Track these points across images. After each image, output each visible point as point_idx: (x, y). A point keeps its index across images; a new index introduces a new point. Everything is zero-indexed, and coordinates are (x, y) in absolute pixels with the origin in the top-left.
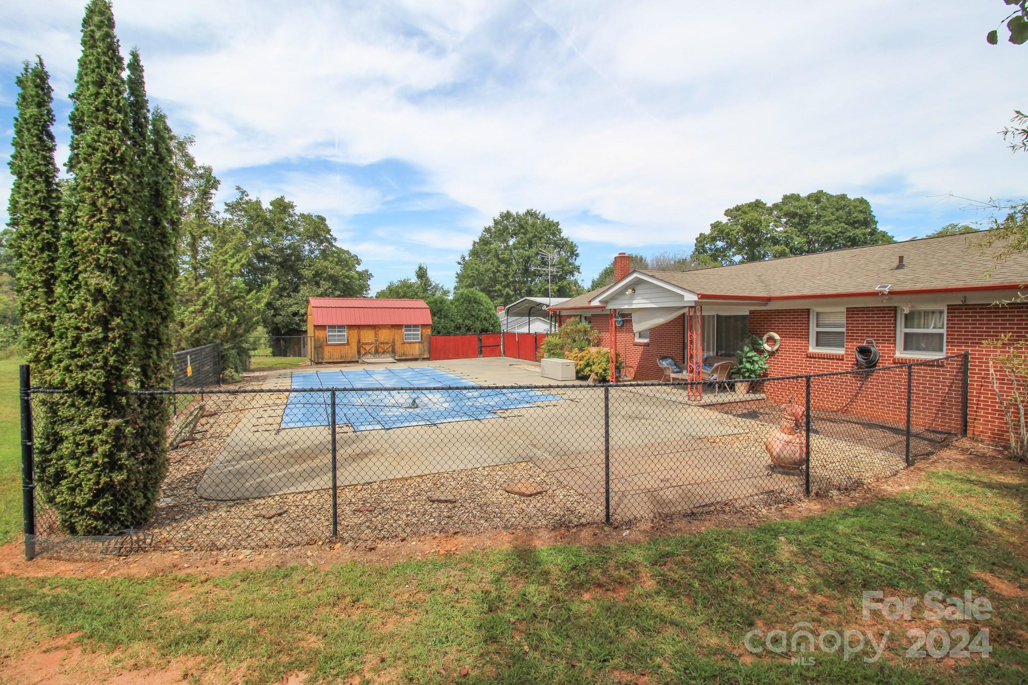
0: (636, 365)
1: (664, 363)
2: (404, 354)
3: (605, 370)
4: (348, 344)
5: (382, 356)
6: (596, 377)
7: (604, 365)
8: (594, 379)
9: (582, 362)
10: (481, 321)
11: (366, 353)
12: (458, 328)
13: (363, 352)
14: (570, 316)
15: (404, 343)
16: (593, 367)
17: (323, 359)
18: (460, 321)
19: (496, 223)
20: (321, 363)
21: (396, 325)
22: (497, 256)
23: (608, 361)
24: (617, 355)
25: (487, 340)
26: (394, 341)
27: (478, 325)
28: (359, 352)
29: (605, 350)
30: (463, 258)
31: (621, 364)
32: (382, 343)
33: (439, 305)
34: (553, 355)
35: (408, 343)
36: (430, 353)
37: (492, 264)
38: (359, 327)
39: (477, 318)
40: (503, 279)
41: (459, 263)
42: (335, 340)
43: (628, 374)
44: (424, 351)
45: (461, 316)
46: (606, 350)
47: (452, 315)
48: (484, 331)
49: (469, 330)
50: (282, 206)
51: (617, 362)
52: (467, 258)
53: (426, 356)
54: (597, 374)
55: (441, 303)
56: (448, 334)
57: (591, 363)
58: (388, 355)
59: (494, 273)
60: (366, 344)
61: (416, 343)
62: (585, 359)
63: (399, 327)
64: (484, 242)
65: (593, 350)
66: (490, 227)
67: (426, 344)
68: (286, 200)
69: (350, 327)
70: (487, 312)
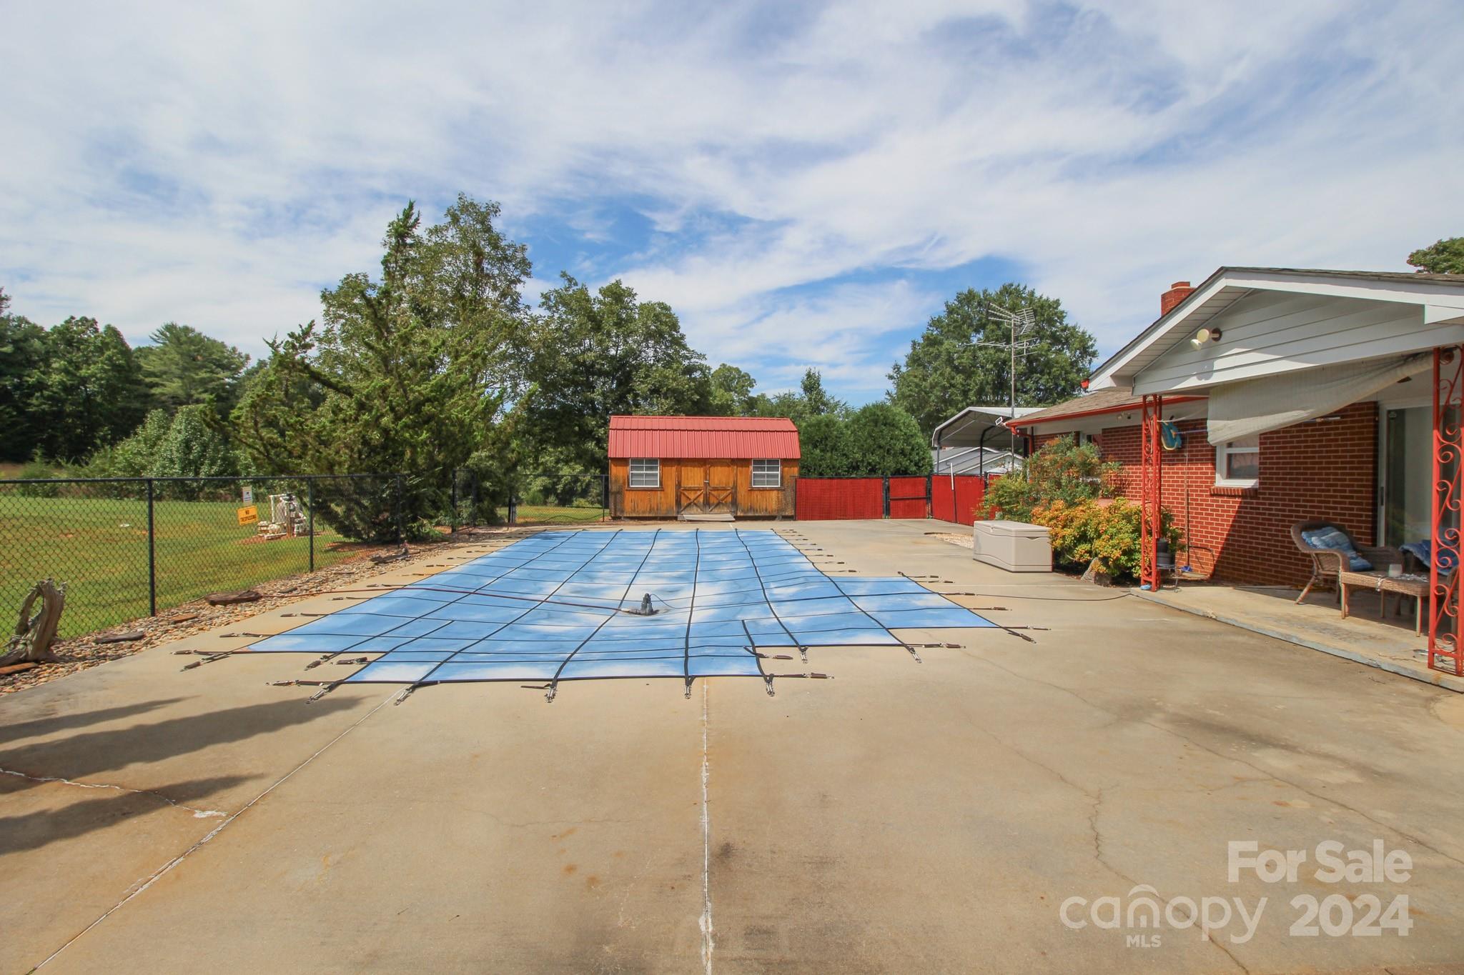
0: (1218, 543)
1: (1314, 540)
2: (751, 509)
3: (1128, 553)
4: (662, 489)
5: (716, 511)
6: (1103, 569)
7: (1126, 539)
8: (1098, 574)
9: (1068, 531)
10: (895, 455)
11: (689, 505)
12: (855, 467)
13: (684, 502)
14: (1052, 436)
15: (752, 490)
16: (1097, 543)
17: (622, 511)
18: (858, 456)
19: (951, 311)
20: (619, 518)
21: (738, 460)
22: (950, 361)
23: (1137, 530)
24: (1165, 518)
25: (903, 488)
26: (735, 487)
27: (890, 462)
28: (678, 502)
29: (1133, 505)
30: (897, 368)
31: (1174, 539)
32: (715, 489)
33: (823, 428)
34: (1010, 514)
35: (759, 489)
36: (796, 506)
37: (941, 374)
38: (680, 462)
39: (888, 450)
40: (960, 398)
41: (891, 377)
42: (641, 482)
43: (1193, 566)
44: (787, 504)
45: (861, 448)
46: (1135, 505)
47: (846, 445)
48: (901, 473)
49: (873, 470)
50: (617, 295)
51: (1163, 532)
52: (904, 369)
53: (790, 512)
54: (1105, 560)
55: (827, 425)
56: (838, 476)
57: (1091, 534)
58: (726, 509)
59: (944, 389)
60: (690, 489)
61: (772, 489)
62: (1076, 523)
63: (744, 462)
64: (931, 342)
65: (1101, 505)
66: (940, 317)
67: (790, 495)
68: (623, 286)
69: (666, 462)
70: (906, 441)
